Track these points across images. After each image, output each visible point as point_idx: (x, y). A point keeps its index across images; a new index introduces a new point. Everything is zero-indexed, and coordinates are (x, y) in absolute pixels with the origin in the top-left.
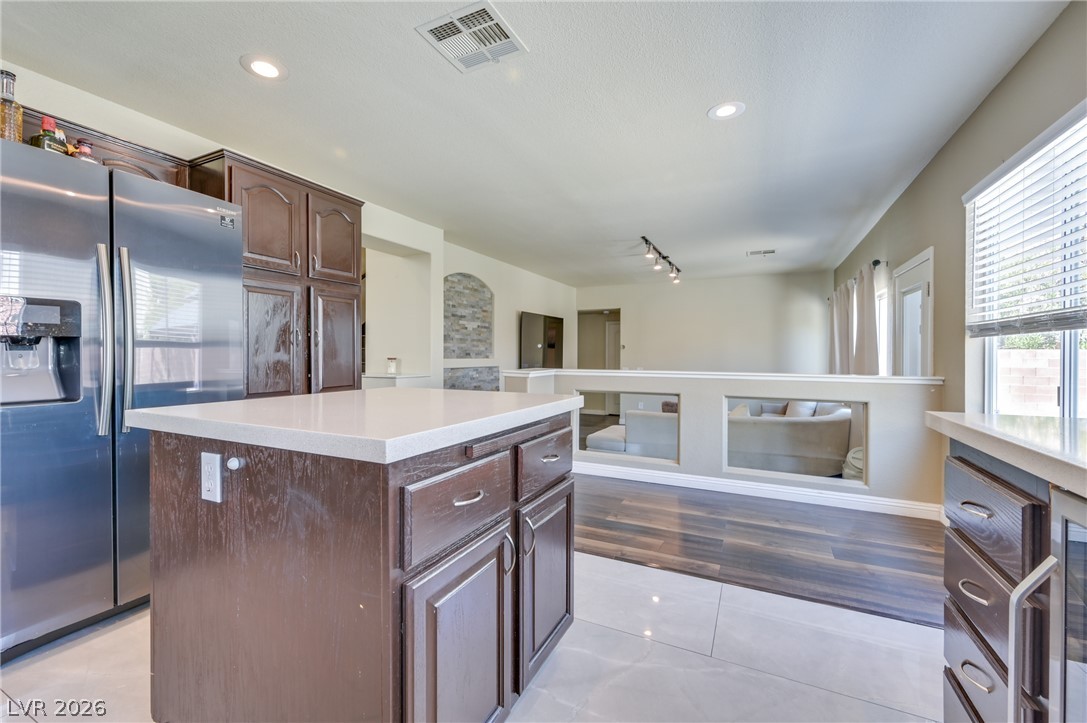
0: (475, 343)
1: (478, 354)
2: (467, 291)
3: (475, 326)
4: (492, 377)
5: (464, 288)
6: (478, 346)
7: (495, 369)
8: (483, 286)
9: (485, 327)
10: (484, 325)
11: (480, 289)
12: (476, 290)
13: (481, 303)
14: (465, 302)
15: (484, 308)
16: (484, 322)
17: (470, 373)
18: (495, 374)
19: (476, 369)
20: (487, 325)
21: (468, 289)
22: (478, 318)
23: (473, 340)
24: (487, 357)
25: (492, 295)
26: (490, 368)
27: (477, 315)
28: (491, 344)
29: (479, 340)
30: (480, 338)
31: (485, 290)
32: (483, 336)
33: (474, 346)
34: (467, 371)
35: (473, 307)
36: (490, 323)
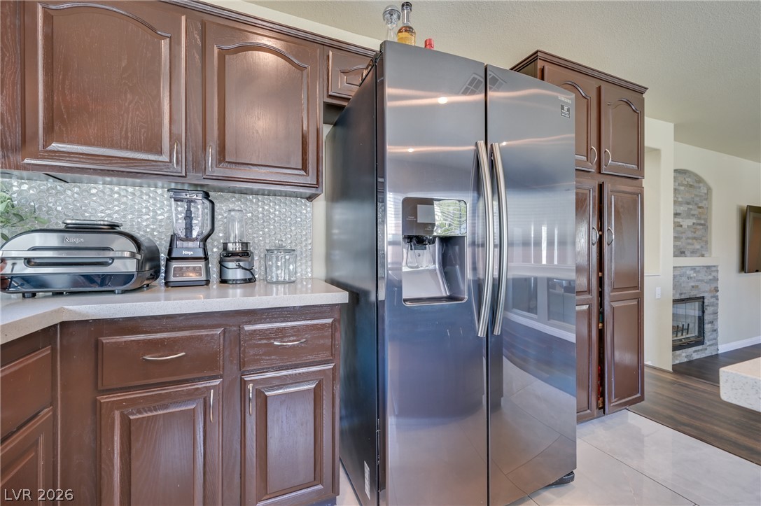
0: (690, 241)
1: (694, 253)
2: (682, 188)
3: (691, 224)
4: (711, 277)
5: (679, 185)
6: (693, 244)
7: (713, 269)
8: (699, 180)
9: (701, 224)
10: (699, 222)
11: (695, 184)
12: (691, 186)
13: (697, 199)
14: (680, 199)
15: (700, 205)
16: (699, 218)
17: (688, 272)
18: (714, 274)
19: (693, 268)
20: (703, 222)
21: (682, 185)
22: (693, 215)
23: (688, 238)
24: (703, 256)
25: (709, 189)
26: (708, 267)
27: (693, 212)
28: (706, 242)
29: (695, 238)
30: (695, 235)
31: (701, 185)
32: (699, 233)
33: (689, 244)
34: (684, 270)
35: (688, 203)
36: (706, 220)
